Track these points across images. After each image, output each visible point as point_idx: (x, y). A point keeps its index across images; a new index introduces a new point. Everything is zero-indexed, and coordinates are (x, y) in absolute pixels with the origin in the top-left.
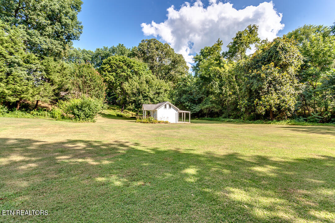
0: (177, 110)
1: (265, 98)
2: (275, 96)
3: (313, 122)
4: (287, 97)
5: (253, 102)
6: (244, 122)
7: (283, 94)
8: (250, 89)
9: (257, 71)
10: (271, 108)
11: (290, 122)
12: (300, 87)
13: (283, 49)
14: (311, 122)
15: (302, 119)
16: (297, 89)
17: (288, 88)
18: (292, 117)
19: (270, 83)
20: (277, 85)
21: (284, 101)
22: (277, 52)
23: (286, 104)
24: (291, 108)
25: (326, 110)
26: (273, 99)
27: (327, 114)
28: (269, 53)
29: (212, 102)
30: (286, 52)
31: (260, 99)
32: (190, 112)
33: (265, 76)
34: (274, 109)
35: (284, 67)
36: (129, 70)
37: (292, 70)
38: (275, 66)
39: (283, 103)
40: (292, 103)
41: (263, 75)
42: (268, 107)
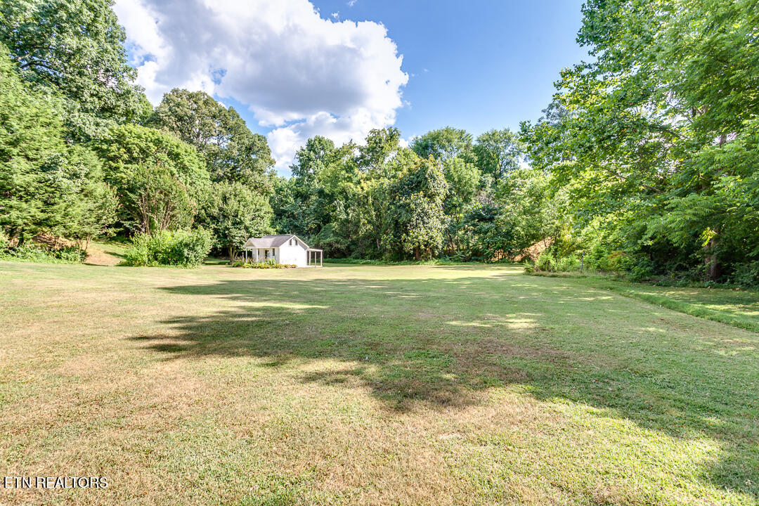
0: (305, 248)
1: (414, 233)
2: (423, 231)
3: (457, 261)
4: (434, 233)
5: (400, 237)
6: (386, 264)
7: (430, 229)
8: (397, 221)
9: (406, 199)
10: (419, 246)
11: (438, 262)
12: (446, 220)
13: (432, 177)
14: (455, 261)
15: (448, 258)
16: (443, 222)
17: (434, 222)
18: (439, 257)
19: (419, 215)
20: (425, 218)
21: (431, 238)
22: (426, 179)
23: (434, 241)
24: (439, 246)
25: (468, 248)
26: (420, 234)
27: (468, 253)
28: (418, 177)
29: (335, 234)
30: (435, 179)
31: (408, 235)
32: (321, 251)
33: (414, 207)
34: (423, 247)
35: (431, 197)
36: (172, 163)
37: (439, 200)
38: (425, 196)
39: (431, 239)
40: (439, 240)
41: (412, 206)
42: (417, 244)
